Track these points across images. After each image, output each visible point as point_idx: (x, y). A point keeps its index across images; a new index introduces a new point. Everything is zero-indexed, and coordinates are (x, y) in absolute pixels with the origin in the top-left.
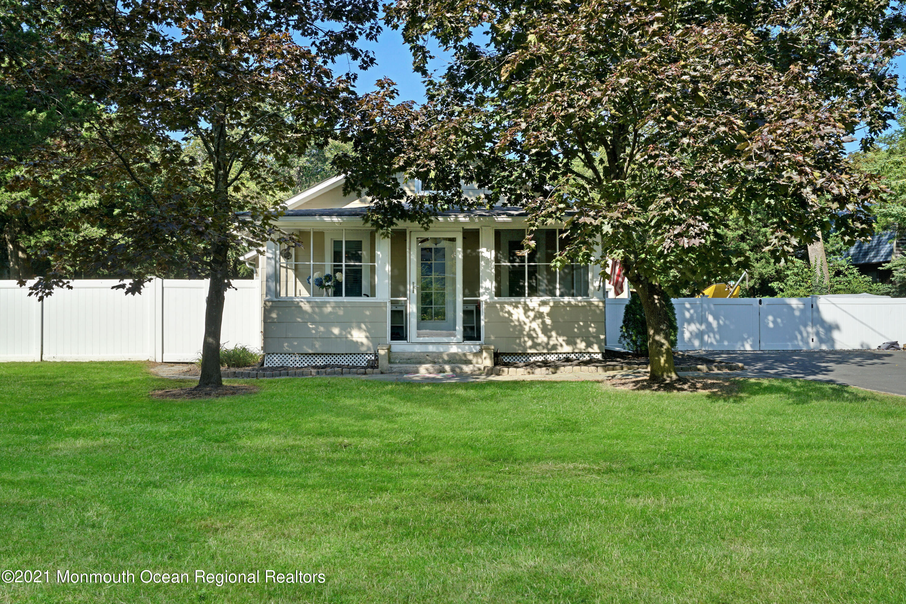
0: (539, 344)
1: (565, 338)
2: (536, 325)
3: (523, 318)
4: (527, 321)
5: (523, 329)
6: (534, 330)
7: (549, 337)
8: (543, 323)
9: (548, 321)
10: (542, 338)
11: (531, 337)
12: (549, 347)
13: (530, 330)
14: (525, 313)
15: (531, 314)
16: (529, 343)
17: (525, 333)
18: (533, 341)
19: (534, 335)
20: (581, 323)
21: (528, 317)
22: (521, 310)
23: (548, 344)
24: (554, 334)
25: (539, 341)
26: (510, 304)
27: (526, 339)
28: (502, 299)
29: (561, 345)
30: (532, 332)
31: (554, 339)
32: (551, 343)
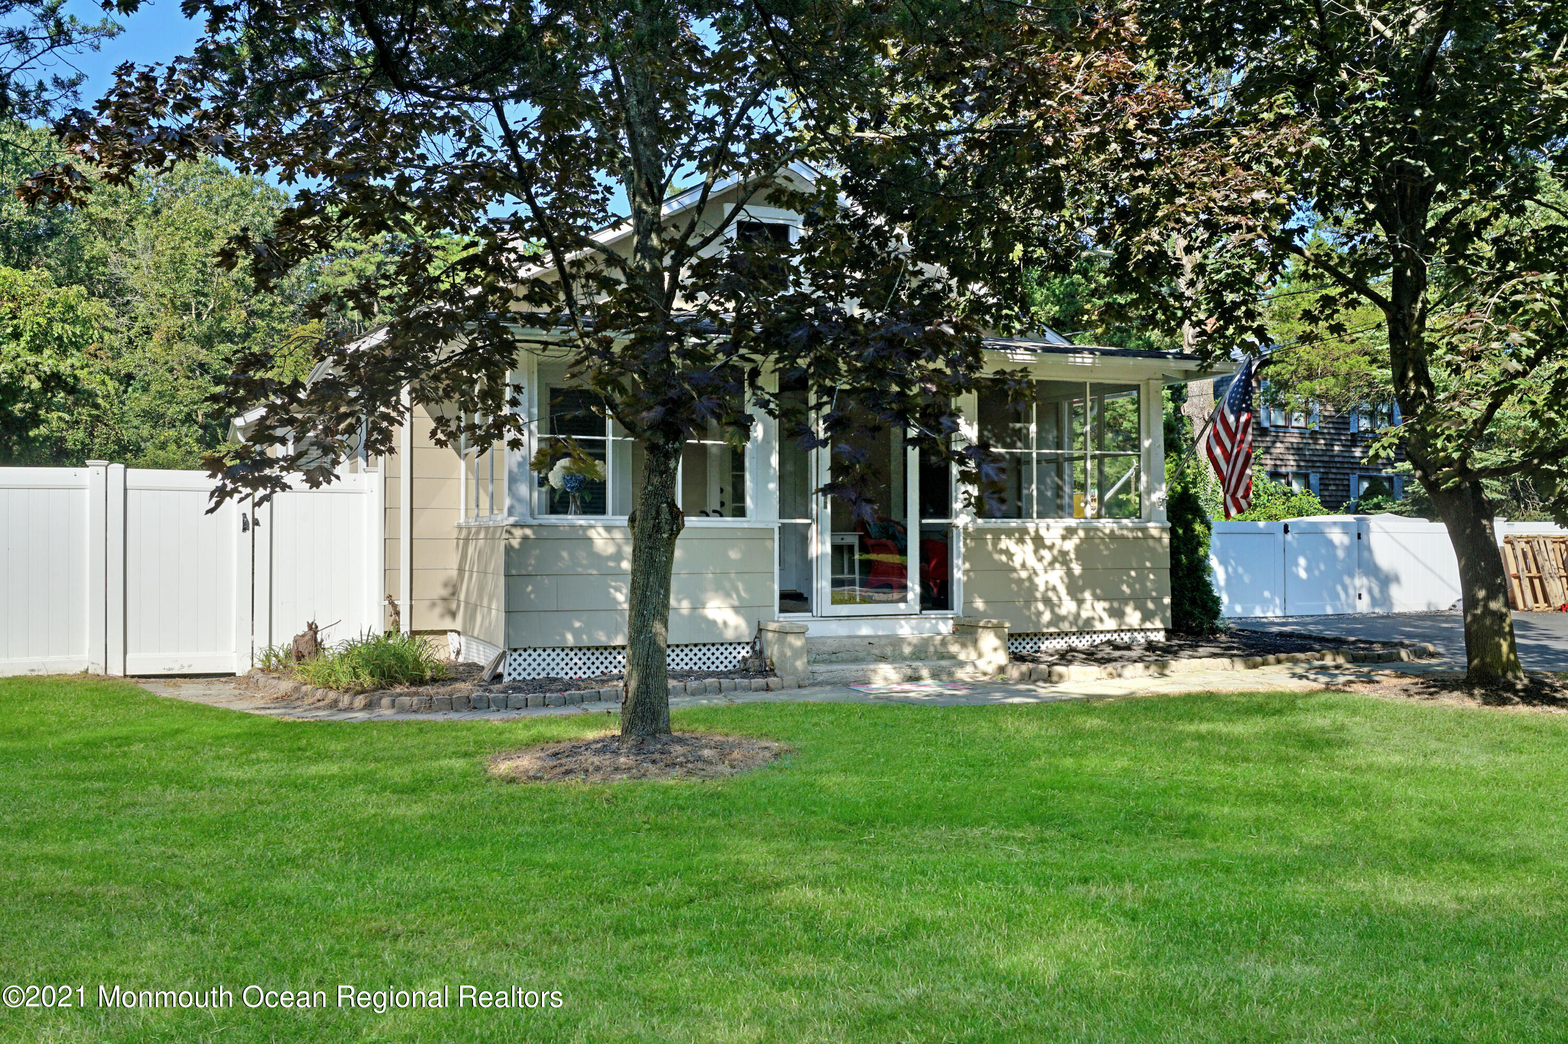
0: (1063, 618)
1: (1106, 605)
2: (1056, 577)
3: (1031, 561)
4: (1039, 567)
5: (1033, 587)
6: (1054, 589)
7: (1080, 602)
8: (1069, 572)
9: (1077, 569)
10: (1068, 606)
11: (1047, 601)
12: (1080, 623)
13: (1047, 590)
14: (1036, 551)
15: (1047, 555)
16: (1047, 617)
17: (1038, 595)
18: (1052, 612)
19: (1055, 598)
20: (1133, 573)
21: (1041, 559)
22: (1029, 546)
23: (1078, 615)
24: (1087, 595)
25: (1063, 611)
26: (1009, 533)
27: (1041, 606)
28: (994, 523)
29: (1101, 620)
30: (1050, 594)
31: (1087, 605)
32: (1085, 614)
